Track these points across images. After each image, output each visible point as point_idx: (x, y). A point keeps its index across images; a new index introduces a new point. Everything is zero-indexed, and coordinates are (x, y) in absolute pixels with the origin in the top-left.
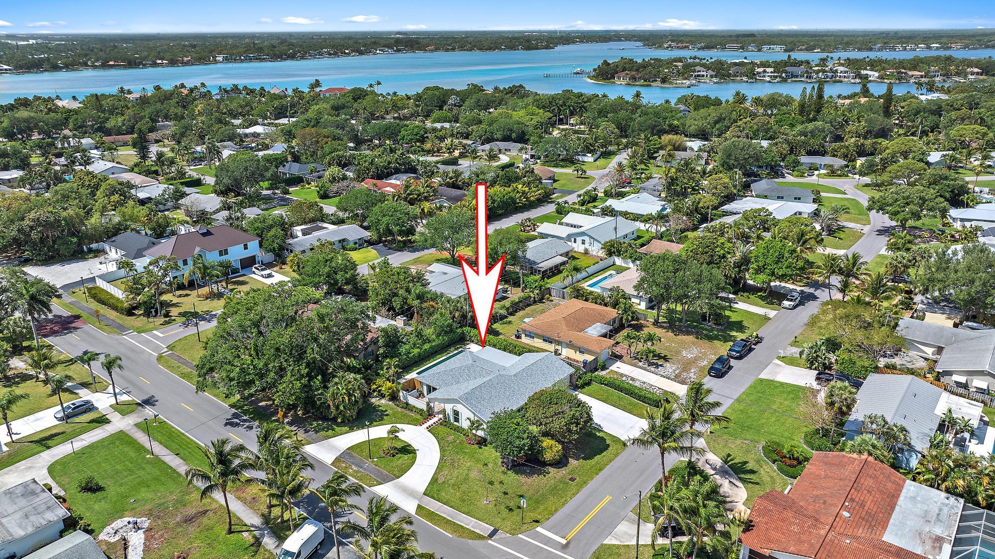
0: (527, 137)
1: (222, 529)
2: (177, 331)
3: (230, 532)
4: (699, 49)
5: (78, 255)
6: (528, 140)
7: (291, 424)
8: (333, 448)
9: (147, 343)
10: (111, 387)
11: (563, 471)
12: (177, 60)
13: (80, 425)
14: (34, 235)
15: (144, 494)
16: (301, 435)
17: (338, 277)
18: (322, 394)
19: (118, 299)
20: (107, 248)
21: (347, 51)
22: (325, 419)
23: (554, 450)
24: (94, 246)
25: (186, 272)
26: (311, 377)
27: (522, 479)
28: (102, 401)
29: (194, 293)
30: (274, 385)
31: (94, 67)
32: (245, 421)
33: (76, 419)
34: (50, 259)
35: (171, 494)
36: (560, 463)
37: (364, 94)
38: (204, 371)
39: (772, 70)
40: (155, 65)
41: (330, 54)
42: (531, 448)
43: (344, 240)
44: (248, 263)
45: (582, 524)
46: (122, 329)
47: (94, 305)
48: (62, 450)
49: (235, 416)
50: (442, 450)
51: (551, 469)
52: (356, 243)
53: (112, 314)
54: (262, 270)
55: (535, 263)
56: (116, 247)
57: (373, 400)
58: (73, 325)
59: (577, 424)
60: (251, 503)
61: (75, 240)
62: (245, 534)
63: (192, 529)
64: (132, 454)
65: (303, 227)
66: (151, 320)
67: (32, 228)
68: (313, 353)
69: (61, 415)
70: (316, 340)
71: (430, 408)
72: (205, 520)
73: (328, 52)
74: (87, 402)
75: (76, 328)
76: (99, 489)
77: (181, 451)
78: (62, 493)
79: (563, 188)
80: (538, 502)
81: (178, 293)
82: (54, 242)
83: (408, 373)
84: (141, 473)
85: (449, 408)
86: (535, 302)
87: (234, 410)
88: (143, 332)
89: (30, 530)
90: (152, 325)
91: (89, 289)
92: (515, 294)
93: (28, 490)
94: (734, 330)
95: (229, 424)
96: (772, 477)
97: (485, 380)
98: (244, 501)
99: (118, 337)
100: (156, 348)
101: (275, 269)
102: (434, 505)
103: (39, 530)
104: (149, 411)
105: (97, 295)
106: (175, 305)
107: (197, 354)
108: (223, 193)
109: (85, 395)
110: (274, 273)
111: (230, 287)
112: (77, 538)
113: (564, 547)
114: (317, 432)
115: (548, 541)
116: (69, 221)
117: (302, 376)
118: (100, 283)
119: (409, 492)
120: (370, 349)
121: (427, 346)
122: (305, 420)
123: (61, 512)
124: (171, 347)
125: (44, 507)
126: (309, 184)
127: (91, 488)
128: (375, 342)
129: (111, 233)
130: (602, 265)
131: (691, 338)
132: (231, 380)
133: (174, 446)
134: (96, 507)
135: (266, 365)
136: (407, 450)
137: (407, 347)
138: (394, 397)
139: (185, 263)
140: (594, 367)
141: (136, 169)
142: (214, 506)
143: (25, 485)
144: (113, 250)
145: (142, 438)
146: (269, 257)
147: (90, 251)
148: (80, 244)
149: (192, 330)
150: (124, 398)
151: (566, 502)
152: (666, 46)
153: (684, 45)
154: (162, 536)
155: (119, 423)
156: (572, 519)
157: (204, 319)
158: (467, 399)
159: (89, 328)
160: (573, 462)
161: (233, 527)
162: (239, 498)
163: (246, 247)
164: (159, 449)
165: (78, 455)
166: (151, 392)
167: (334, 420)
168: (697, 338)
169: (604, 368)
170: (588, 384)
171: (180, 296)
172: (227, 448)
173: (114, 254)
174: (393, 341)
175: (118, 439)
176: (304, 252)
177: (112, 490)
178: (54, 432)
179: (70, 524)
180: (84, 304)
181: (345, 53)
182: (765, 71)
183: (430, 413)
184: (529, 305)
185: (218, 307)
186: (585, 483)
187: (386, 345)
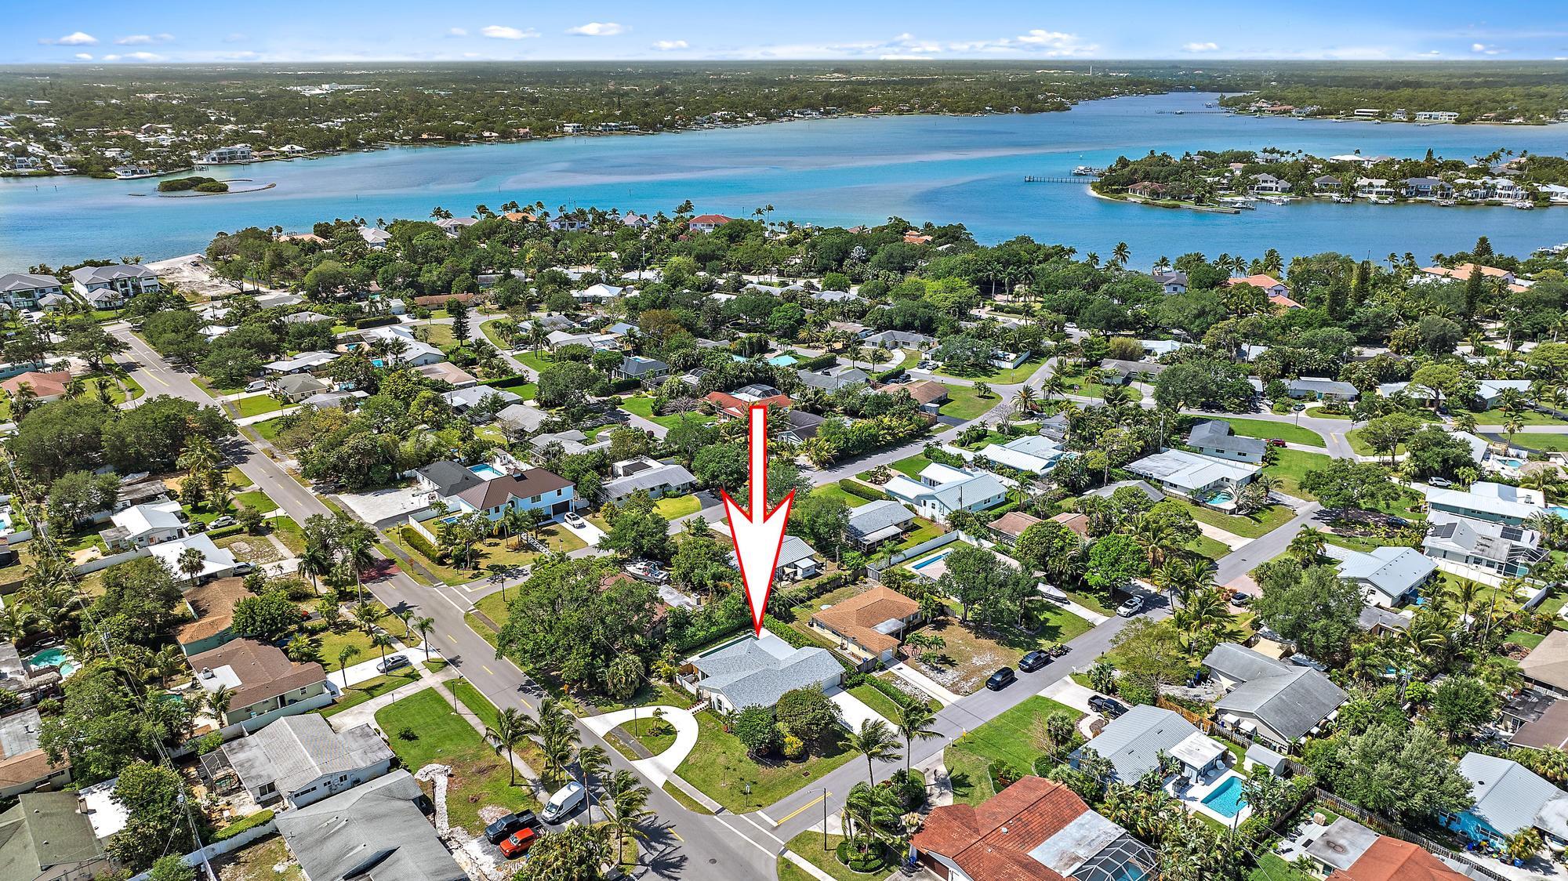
0: (934, 326)
1: (506, 782)
2: (484, 587)
3: (512, 784)
4: (1308, 116)
5: (392, 483)
6: (935, 330)
7: (576, 695)
8: (608, 722)
9: (456, 598)
10: (423, 643)
11: (801, 766)
12: (511, 133)
13: (398, 679)
14: (352, 464)
15: (448, 746)
16: (582, 708)
17: (644, 542)
18: (603, 672)
19: (431, 547)
20: (420, 477)
21: (750, 115)
22: (605, 694)
23: (795, 746)
24: (407, 473)
25: (497, 519)
26: (594, 656)
27: (761, 768)
28: (416, 657)
29: (503, 542)
30: (562, 659)
31: (403, 142)
32: (537, 689)
33: (395, 673)
34: (365, 485)
35: (469, 748)
36: (801, 757)
37: (745, 229)
38: (504, 642)
39: (1383, 182)
40: (481, 139)
41: (725, 121)
42: (772, 742)
43: (666, 485)
44: (561, 508)
45: (798, 812)
46: (433, 579)
47: (406, 549)
48: (384, 700)
49: (529, 683)
50: (700, 735)
51: (790, 763)
52: (678, 489)
53: (424, 561)
54: (574, 519)
55: (862, 534)
56: (430, 479)
57: (652, 680)
58: (388, 571)
59: (818, 725)
60: (532, 764)
61: (389, 468)
62: (524, 788)
63: (484, 779)
64: (441, 711)
65: (626, 463)
66: (460, 572)
67: (350, 456)
68: (598, 633)
69: (382, 667)
70: (603, 621)
71: (699, 694)
72: (494, 773)
73: (721, 117)
74: (403, 657)
75: (391, 575)
76: (415, 738)
77: (480, 712)
78: (386, 738)
79: (953, 415)
80: (768, 790)
81: (488, 541)
82: (369, 468)
83: (691, 655)
84: (447, 728)
85: (714, 696)
86: (846, 583)
87: (527, 678)
88: (453, 585)
89: (369, 764)
90: (460, 578)
91: (404, 531)
92: (831, 570)
93: (364, 732)
94: (1044, 637)
95: (522, 689)
96: (984, 794)
97: (753, 672)
98: (526, 761)
99: (430, 589)
100: (464, 605)
101: (588, 517)
102: (679, 783)
103: (375, 764)
104: (454, 672)
105: (409, 537)
106: (485, 556)
107: (502, 618)
108: (545, 405)
109: (401, 650)
110: (586, 523)
111: (540, 537)
112: (400, 775)
113: (774, 829)
114: (596, 706)
115: (762, 822)
116: (385, 448)
117: (586, 655)
118: (413, 523)
119: (661, 769)
120: (658, 628)
121: (714, 629)
122: (588, 693)
123: (388, 754)
124: (477, 605)
125: (376, 748)
126: (646, 390)
127: (408, 736)
128: (663, 621)
129: (425, 460)
130: (941, 540)
131: (991, 643)
132: (526, 652)
133: (475, 707)
134: (412, 752)
135: (557, 642)
136: (669, 731)
137: (693, 629)
138: (671, 679)
139: (497, 510)
140: (870, 667)
141: (452, 357)
142: (502, 762)
143: (361, 728)
144: (426, 480)
145: (448, 696)
146: (584, 503)
147: (403, 478)
148: (393, 472)
149: (498, 587)
150: (433, 655)
151: (791, 792)
152: (1253, 109)
153: (1283, 108)
154: (461, 781)
155: (430, 680)
156: (789, 807)
157: (510, 575)
158: (728, 691)
159: (402, 575)
160: (813, 759)
161: (515, 780)
162: (523, 758)
163: (559, 493)
164: (460, 707)
165: (397, 705)
166: (458, 651)
167: (613, 696)
168: (998, 643)
169: (882, 668)
170: (859, 684)
171: (490, 545)
172: (517, 715)
173: (426, 485)
174: (682, 621)
175: (429, 695)
176: (619, 499)
177: (424, 740)
178: (377, 683)
179: (395, 764)
180: (398, 546)
181: (747, 117)
182: (1371, 185)
183: (698, 699)
184: (838, 587)
185: (526, 562)
186: (815, 778)
187: (675, 625)
